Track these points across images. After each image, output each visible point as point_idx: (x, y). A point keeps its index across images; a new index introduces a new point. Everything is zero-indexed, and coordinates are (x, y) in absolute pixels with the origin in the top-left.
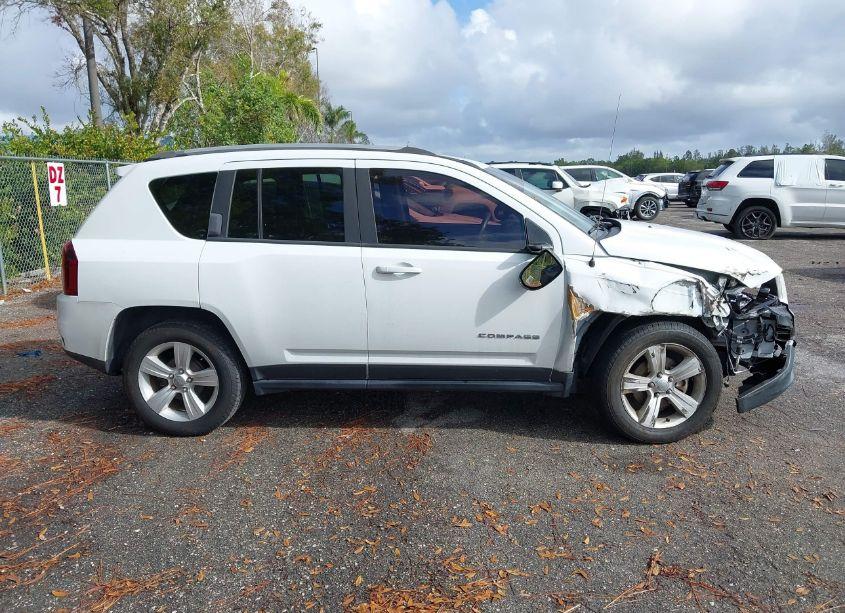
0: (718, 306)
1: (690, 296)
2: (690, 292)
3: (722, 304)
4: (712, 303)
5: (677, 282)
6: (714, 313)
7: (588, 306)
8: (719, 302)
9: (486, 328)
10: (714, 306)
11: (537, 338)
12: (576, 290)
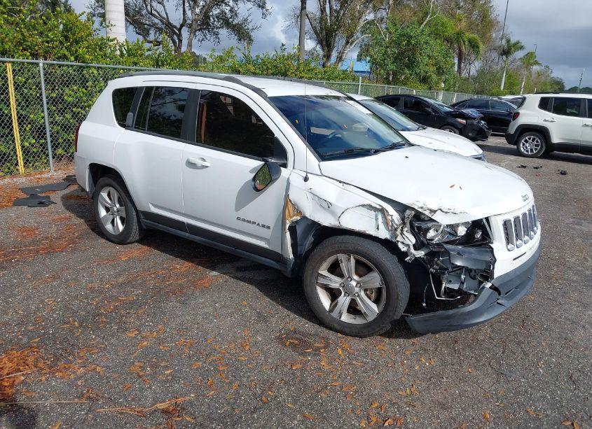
0: (402, 233)
1: (377, 219)
2: (376, 216)
3: (405, 233)
4: (396, 230)
5: (363, 206)
6: (398, 239)
7: (299, 212)
8: (402, 230)
9: (242, 214)
10: (398, 232)
11: (269, 228)
12: (291, 197)
